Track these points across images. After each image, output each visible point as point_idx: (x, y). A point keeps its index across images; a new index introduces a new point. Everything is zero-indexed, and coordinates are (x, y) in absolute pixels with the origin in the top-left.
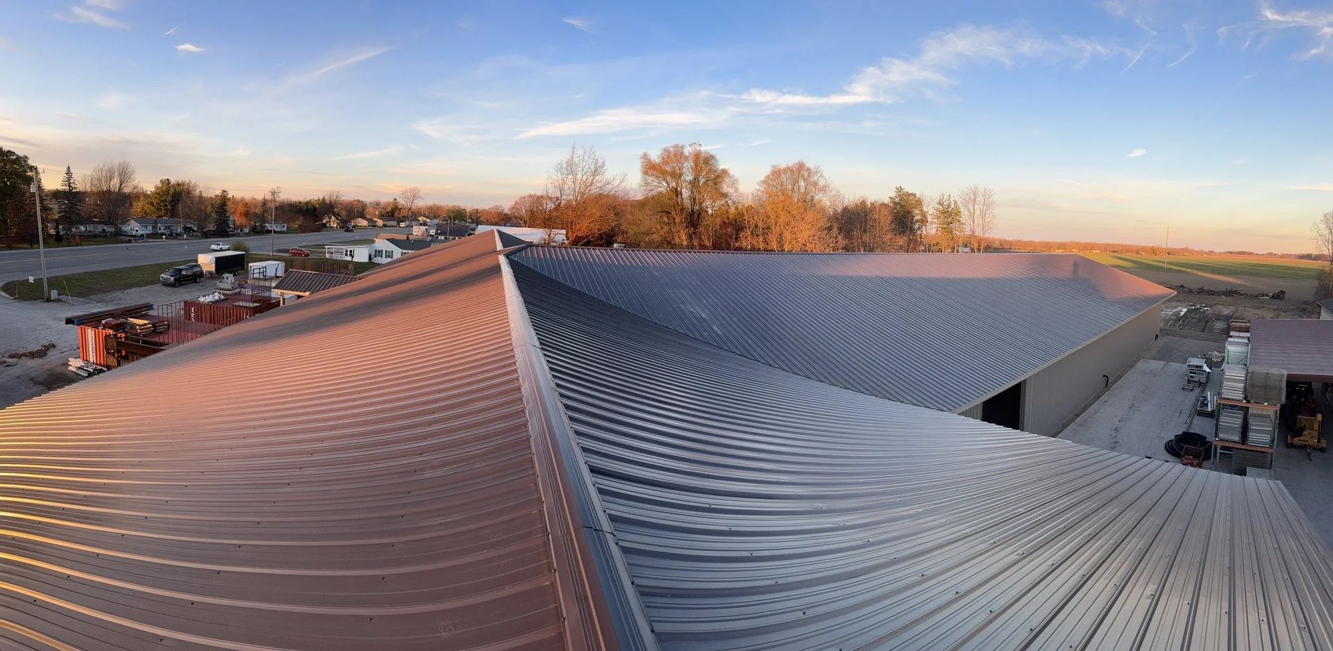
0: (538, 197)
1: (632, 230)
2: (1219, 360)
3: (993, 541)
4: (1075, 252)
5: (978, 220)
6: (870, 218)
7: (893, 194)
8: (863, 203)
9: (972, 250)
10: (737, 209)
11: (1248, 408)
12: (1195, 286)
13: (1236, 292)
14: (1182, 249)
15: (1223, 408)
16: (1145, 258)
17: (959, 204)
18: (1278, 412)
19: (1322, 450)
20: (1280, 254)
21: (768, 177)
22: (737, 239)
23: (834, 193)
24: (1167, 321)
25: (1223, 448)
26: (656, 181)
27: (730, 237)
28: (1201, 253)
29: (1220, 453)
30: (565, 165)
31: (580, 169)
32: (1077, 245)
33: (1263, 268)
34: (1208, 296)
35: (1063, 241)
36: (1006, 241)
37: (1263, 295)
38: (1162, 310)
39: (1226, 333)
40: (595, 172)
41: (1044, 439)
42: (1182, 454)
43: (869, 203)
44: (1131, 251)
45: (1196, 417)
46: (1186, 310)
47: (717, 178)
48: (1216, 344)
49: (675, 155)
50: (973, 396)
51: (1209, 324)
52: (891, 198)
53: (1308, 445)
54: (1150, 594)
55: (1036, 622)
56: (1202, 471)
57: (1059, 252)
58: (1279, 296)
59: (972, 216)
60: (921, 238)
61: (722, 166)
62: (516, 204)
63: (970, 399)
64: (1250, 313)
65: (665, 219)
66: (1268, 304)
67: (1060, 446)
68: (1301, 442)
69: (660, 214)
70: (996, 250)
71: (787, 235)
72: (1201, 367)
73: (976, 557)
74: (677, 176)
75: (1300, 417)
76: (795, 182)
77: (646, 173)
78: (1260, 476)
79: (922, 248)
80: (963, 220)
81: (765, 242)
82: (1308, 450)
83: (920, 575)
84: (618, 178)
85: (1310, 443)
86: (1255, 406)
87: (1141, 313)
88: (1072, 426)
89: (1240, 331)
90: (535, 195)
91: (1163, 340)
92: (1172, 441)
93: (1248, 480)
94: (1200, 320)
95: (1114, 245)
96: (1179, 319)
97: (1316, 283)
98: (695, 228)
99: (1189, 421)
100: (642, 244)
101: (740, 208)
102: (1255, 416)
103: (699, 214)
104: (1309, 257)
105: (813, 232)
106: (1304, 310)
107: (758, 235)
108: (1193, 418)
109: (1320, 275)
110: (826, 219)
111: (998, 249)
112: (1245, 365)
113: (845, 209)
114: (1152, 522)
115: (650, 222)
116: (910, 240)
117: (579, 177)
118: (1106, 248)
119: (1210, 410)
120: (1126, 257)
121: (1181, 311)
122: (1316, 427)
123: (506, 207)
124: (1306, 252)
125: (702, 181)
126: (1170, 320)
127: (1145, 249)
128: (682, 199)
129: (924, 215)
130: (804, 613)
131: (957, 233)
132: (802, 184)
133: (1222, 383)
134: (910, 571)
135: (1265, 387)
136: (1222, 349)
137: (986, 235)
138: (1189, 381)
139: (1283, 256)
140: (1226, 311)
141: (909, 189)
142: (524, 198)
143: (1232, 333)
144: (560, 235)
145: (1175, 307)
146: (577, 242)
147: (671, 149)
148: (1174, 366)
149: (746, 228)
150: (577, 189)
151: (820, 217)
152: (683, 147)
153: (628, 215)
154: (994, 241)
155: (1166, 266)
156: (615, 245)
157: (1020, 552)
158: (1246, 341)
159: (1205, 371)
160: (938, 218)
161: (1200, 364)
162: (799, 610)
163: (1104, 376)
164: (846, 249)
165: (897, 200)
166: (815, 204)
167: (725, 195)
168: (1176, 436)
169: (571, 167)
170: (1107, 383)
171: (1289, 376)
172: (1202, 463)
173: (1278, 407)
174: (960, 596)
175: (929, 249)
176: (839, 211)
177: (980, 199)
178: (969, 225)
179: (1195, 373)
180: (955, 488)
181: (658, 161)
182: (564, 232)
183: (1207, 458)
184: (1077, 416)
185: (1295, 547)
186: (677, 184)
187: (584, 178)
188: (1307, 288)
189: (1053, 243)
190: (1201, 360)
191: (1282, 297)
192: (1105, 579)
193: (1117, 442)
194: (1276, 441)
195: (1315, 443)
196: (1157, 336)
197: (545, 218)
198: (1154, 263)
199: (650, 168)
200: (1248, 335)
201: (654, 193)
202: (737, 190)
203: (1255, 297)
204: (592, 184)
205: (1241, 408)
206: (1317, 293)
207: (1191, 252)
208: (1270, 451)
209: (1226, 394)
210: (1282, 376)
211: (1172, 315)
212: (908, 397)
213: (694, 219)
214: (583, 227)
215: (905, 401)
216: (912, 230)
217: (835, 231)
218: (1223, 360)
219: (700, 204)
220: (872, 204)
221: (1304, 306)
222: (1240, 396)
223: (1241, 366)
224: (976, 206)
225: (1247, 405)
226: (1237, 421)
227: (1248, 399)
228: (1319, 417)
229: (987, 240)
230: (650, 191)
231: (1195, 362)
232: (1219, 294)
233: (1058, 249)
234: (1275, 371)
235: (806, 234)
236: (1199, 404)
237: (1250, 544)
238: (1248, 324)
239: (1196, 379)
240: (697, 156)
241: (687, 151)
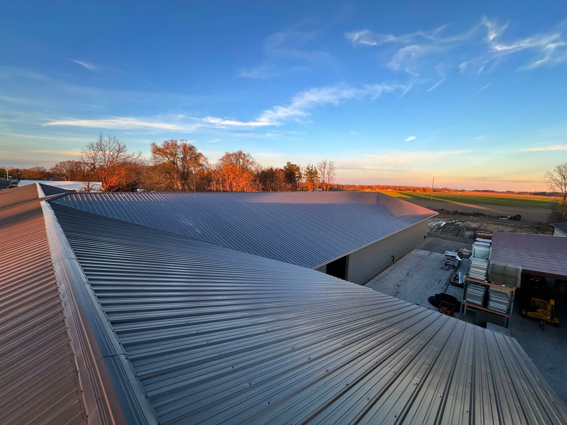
0: (77, 162)
1: (148, 182)
2: (468, 254)
3: (329, 335)
4: (378, 190)
5: (326, 176)
6: (275, 176)
7: (286, 165)
8: (272, 169)
9: (323, 190)
10: (208, 171)
11: (489, 286)
12: (452, 210)
13: (481, 214)
14: (443, 189)
15: (470, 283)
16: (418, 193)
17: (317, 169)
18: (514, 292)
19: (555, 325)
20: (517, 192)
21: (224, 157)
22: (208, 186)
23: (257, 165)
24: (432, 229)
25: (468, 307)
26: (161, 157)
27: (205, 185)
28: (456, 191)
29: (467, 310)
30: (95, 145)
31: (108, 148)
32: (379, 187)
33: (502, 201)
34: (461, 216)
35: (371, 185)
36: (340, 185)
37: (502, 217)
38: (429, 222)
39: (474, 238)
40: (119, 151)
41: (358, 286)
42: (440, 305)
43: (274, 170)
44: (410, 190)
45: (450, 286)
46: (445, 223)
47: (197, 157)
48: (465, 244)
49: (172, 145)
50: (322, 261)
51: (461, 232)
52: (285, 167)
53: (542, 319)
54: (416, 383)
55: (350, 381)
56: (453, 319)
57: (368, 190)
58: (517, 218)
59: (323, 174)
60: (298, 184)
61: (199, 151)
62: (57, 166)
63: (320, 262)
64: (491, 227)
65: (168, 176)
66: (506, 223)
67: (366, 290)
68: (533, 315)
69: (165, 174)
70: (335, 190)
71: (234, 184)
72: (455, 257)
73: (320, 342)
74: (174, 155)
75: (533, 298)
76: (237, 160)
77: (155, 153)
78: (498, 330)
79: (299, 189)
80: (318, 176)
81: (223, 187)
82: (541, 323)
83: (292, 348)
84: (136, 154)
85: (544, 318)
86: (495, 285)
87: (415, 224)
88: (373, 281)
89: (484, 238)
90: (73, 162)
91: (429, 240)
92: (433, 297)
93: (488, 332)
94: (454, 230)
95: (400, 187)
96: (440, 228)
97: (550, 211)
98: (185, 181)
99: (445, 287)
100: (155, 189)
101: (210, 171)
102: (495, 292)
103: (188, 174)
104: (543, 194)
105: (247, 182)
106: (538, 229)
107: (219, 184)
108: (448, 286)
109: (553, 206)
110: (253, 176)
111: (336, 189)
112: (488, 259)
113: (263, 172)
114: (419, 341)
115: (157, 177)
116: (293, 185)
117: (107, 152)
118: (394, 188)
119: (460, 283)
120: (407, 193)
121: (442, 223)
122: (549, 308)
123: (48, 168)
124: (540, 191)
125: (188, 158)
126: (434, 228)
127: (419, 189)
128: (177, 166)
129: (300, 174)
130: (233, 368)
131: (316, 182)
132: (241, 160)
133: (469, 269)
134: (288, 346)
135: (503, 275)
136: (470, 248)
137: (330, 183)
138: (446, 265)
139: (520, 193)
140: (474, 225)
141: (293, 163)
142: (64, 163)
143: (477, 239)
144: (97, 186)
145: (438, 221)
146: (110, 189)
147: (169, 142)
148: (436, 255)
149: (213, 180)
150: (107, 159)
151: (250, 175)
152: (176, 141)
153: (145, 174)
154: (334, 185)
155: (432, 198)
156: (138, 190)
157: (343, 343)
158: (489, 245)
159: (457, 260)
160: (307, 175)
161: (454, 255)
162: (230, 366)
163: (392, 256)
164: (263, 190)
165: (287, 168)
166: (248, 170)
167: (201, 165)
168: (436, 295)
169: (100, 147)
170: (394, 260)
171: (523, 270)
172: (453, 314)
173: (514, 289)
174: (310, 361)
175: (302, 190)
176: (260, 172)
177: (328, 166)
178: (322, 177)
179: (450, 260)
180: (311, 306)
181: (162, 147)
182: (101, 183)
183: (457, 310)
184: (376, 275)
185: (526, 387)
186: (174, 159)
187: (111, 153)
188: (543, 215)
189: (365, 186)
190: (455, 253)
191: (518, 219)
192: (389, 367)
193: (399, 292)
194: (511, 311)
195: (548, 319)
196: (425, 237)
197: (83, 175)
198: (425, 196)
199: (156, 150)
200: (490, 241)
201: (161, 163)
202: (207, 163)
203: (497, 218)
204: (117, 157)
205: (483, 285)
206: (550, 218)
207: (449, 190)
208: (507, 316)
209: (472, 275)
210: (518, 270)
211: (435, 225)
212: (291, 260)
213: (185, 176)
214: (114, 180)
215: (289, 262)
216: (294, 181)
217: (258, 182)
218: (471, 254)
219: (188, 169)
220: (276, 170)
221: (538, 226)
222: (483, 278)
223: (484, 260)
224: (325, 170)
225: (489, 284)
226: (481, 293)
227: (489, 280)
228: (552, 302)
229: (331, 185)
230: (158, 162)
231: (450, 253)
232: (468, 215)
233: (368, 188)
234: (511, 266)
235: (243, 183)
236: (453, 278)
237: (487, 374)
238: (491, 235)
239: (451, 264)
240: (185, 146)
241: (179, 143)
